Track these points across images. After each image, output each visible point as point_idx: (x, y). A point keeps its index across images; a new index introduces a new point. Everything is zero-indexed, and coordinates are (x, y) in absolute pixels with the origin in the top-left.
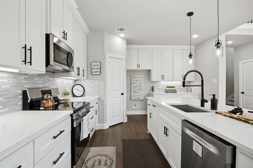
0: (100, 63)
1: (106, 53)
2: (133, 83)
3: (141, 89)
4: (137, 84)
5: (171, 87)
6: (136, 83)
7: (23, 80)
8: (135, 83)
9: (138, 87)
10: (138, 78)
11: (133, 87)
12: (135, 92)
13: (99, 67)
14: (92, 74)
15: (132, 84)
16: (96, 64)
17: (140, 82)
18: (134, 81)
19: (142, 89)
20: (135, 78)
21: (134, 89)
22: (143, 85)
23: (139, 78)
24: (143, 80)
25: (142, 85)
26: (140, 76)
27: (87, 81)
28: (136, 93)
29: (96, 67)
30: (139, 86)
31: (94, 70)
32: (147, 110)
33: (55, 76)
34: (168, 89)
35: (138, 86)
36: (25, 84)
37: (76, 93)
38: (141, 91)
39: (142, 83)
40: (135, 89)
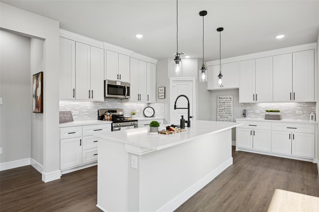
0: (165, 88)
1: (170, 78)
2: (220, 105)
3: (229, 113)
4: (224, 107)
5: (271, 111)
6: (223, 105)
7: (98, 105)
8: (221, 105)
9: (226, 111)
10: (225, 99)
11: (220, 111)
12: (222, 116)
13: (164, 91)
14: (159, 98)
15: (218, 107)
16: (162, 89)
17: (228, 104)
18: (221, 103)
19: (231, 113)
20: (222, 99)
21: (220, 113)
22: (232, 108)
23: (227, 99)
24: (232, 102)
25: (230, 108)
26: (228, 97)
27: (156, 104)
28: (223, 118)
29: (162, 92)
30: (228, 109)
31: (160, 95)
32: (235, 141)
33: (122, 101)
34: (267, 113)
35: (226, 109)
36: (100, 107)
37: (147, 114)
38: (229, 115)
39: (230, 105)
40: (222, 113)
